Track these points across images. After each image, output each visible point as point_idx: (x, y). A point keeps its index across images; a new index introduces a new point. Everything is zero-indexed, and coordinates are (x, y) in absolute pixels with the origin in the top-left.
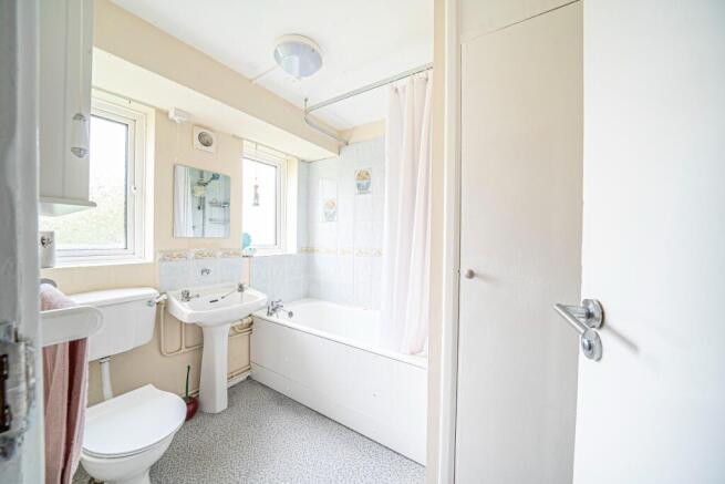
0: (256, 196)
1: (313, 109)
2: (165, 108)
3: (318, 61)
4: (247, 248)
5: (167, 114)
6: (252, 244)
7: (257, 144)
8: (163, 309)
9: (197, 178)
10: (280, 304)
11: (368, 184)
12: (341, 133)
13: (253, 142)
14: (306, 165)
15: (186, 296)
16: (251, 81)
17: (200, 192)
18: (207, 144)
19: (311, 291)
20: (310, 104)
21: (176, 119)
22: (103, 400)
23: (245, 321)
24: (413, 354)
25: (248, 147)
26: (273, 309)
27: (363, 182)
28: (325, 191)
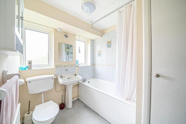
0: (79, 50)
1: (94, 23)
2: (56, 28)
3: (94, 7)
4: (77, 64)
5: (56, 30)
6: (79, 63)
7: (79, 36)
8: (56, 80)
9: (67, 47)
10: (86, 79)
11: (111, 45)
12: (102, 31)
13: (78, 36)
14: (93, 41)
15: (62, 77)
16: (76, 18)
17: (67, 50)
18: (67, 37)
19: (95, 76)
20: (93, 22)
21: (59, 31)
22: (41, 103)
23: (77, 84)
24: (127, 100)
25: (77, 37)
26: (84, 81)
27: (109, 44)
28: (98, 48)
